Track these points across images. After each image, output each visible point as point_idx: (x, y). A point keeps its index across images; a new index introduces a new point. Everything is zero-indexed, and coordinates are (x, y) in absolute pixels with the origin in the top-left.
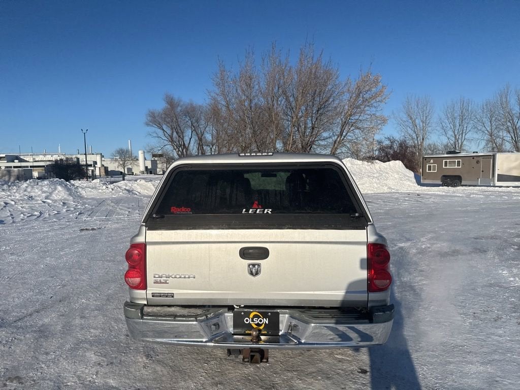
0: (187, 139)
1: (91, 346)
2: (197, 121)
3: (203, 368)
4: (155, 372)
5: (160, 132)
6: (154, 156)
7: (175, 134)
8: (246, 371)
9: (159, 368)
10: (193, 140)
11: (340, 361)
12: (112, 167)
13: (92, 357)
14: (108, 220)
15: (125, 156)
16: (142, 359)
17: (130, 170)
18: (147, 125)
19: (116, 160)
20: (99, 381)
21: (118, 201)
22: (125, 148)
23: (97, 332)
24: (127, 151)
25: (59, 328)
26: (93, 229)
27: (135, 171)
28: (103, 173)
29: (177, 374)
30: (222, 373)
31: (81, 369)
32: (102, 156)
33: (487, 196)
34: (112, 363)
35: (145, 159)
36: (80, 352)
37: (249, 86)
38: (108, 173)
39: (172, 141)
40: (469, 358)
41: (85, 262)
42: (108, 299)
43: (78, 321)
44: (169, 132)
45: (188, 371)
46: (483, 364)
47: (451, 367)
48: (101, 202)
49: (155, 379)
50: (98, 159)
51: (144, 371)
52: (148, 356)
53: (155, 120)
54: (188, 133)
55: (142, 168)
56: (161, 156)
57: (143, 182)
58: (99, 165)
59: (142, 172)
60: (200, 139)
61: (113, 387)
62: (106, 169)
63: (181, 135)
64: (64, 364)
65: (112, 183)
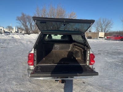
0: (27, 24)
1: (13, 80)
2: (30, 20)
3: (45, 84)
4: (33, 86)
5: (20, 22)
6: (18, 28)
7: (24, 23)
8: (57, 84)
9: (34, 85)
10: (29, 25)
11: (78, 80)
12: (6, 30)
13: (14, 83)
14: (8, 45)
15: (10, 28)
16: (29, 83)
17: (11, 32)
18: (17, 20)
19: (7, 29)
20: (18, 90)
21: (10, 40)
22: (10, 26)
23: (14, 76)
24: (11, 27)
25: (2, 75)
26: (5, 47)
27: (13, 32)
28: (4, 32)
29: (39, 86)
30: (51, 85)
31: (12, 86)
32: (3, 28)
33: (97, 41)
34: (20, 84)
35: (15, 29)
36: (10, 82)
37: (44, 12)
38: (5, 32)
39: (23, 25)
40: (105, 78)
41: (5, 56)
42: (14, 67)
43: (7, 73)
44: (23, 22)
45: (42, 85)
46: (108, 79)
47: (102, 80)
48: (5, 40)
49: (34, 88)
50: (2, 28)
51: (30, 86)
52: (30, 82)
53: (19, 19)
54: (28, 23)
55: (15, 31)
56: (20, 28)
57: (16, 35)
58: (2, 30)
59: (15, 32)
60: (31, 25)
61: (22, 91)
62: (4, 31)
63: (26, 23)
64: (7, 85)
65: (7, 35)
